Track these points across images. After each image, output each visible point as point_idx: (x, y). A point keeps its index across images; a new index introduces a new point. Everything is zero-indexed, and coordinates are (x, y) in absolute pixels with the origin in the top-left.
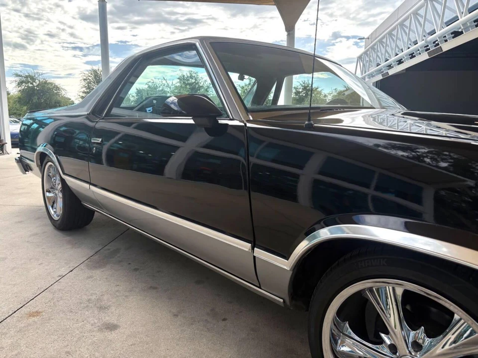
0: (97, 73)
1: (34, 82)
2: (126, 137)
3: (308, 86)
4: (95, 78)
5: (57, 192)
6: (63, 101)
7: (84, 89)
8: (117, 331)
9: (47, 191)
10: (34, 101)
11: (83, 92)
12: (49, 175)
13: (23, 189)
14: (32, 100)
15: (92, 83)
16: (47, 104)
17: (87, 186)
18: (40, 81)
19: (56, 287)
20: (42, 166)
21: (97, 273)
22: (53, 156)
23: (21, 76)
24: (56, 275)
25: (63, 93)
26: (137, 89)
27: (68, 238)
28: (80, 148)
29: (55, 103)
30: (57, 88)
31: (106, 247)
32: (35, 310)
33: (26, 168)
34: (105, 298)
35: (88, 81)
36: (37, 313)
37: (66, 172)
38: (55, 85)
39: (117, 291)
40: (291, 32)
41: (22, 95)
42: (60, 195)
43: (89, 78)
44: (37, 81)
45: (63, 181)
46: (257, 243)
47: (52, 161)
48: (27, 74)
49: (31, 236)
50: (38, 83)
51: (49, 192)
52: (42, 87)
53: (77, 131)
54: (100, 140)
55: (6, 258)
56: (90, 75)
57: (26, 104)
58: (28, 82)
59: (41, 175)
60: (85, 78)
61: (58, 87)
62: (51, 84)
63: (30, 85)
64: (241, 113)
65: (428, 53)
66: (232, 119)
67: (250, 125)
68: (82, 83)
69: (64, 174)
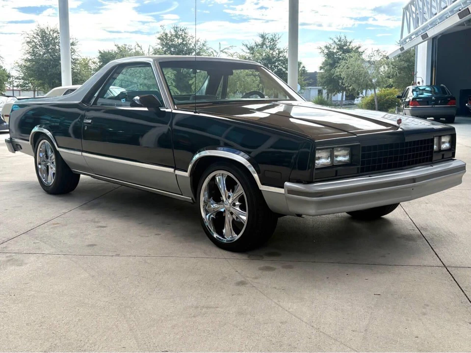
0: (45, 33)
3: (345, 45)
4: (43, 40)
5: (49, 164)
7: (28, 56)
8: (107, 228)
9: (39, 164)
11: (26, 60)
15: (38, 46)
17: (79, 153)
20: (35, 143)
22: (49, 134)
24: (61, 212)
26: (100, 52)
32: (56, 223)
33: (16, 148)
35: (34, 44)
36: (58, 223)
37: (61, 146)
43: (34, 40)
45: (57, 153)
46: (177, 167)
54: (90, 120)
56: (35, 36)
60: (28, 40)
64: (171, 105)
65: (458, 14)
66: (167, 108)
67: (174, 111)
68: (24, 48)
69: (59, 147)
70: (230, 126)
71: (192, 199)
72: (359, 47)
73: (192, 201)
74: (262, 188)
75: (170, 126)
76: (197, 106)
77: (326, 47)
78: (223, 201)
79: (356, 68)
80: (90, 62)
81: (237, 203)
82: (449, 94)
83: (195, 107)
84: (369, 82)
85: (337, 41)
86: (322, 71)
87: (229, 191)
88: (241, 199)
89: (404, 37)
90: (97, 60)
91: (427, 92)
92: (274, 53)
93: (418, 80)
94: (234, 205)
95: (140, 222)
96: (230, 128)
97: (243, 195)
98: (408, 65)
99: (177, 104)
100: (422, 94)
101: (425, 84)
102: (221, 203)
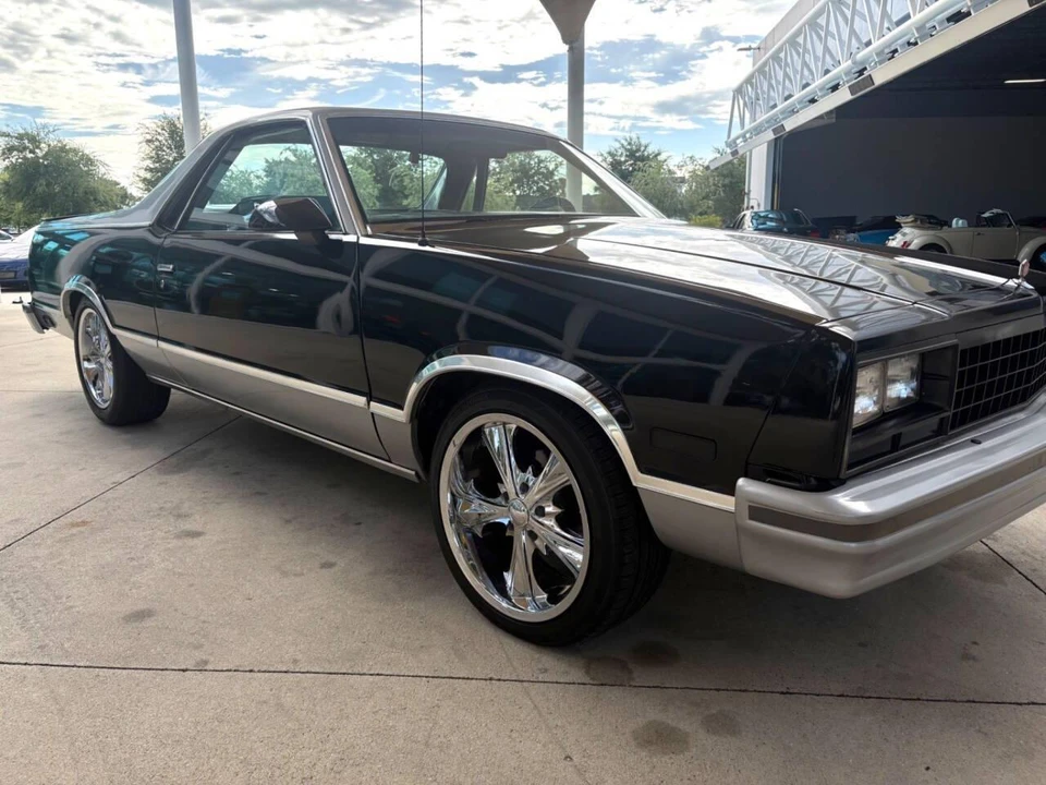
0: (175, 126)
1: (38, 147)
2: (235, 264)
3: (638, 150)
4: (172, 137)
5: (102, 360)
6: (101, 188)
7: (149, 163)
8: (201, 538)
9: (84, 360)
10: (40, 190)
11: (146, 170)
12: (87, 333)
13: (38, 365)
14: (35, 190)
15: (165, 148)
16: (67, 196)
17: (153, 342)
18: (49, 146)
19: (109, 495)
20: (74, 316)
21: (175, 479)
22: (94, 297)
23: (8, 135)
24: (109, 482)
25: (102, 170)
26: (267, 161)
27: (124, 436)
28: (141, 282)
29: (86, 193)
30: (89, 161)
31: (192, 447)
32: (79, 520)
33: (44, 322)
34: (186, 505)
35: (157, 143)
36: (84, 523)
37: (117, 323)
38: (83, 155)
39: (205, 498)
40: (574, 45)
41: (12, 177)
42: (109, 365)
43: (158, 137)
44: (43, 145)
45: (113, 339)
46: (373, 394)
47: (93, 306)
48: (22, 131)
49: (61, 434)
50: (46, 149)
51: (89, 360)
52: (55, 158)
53: (136, 255)
54: (171, 267)
55: (24, 464)
56: (159, 130)
57: (20, 196)
58: (25, 148)
59: (73, 334)
60: (149, 137)
61: (90, 159)
62: (75, 151)
63: (30, 156)
64: (357, 225)
65: (849, 87)
66: (346, 234)
67: (364, 241)
68: (143, 149)
69: (115, 326)
70: (491, 276)
71: (417, 473)
72: (659, 154)
73: (416, 480)
74: (642, 481)
75: (354, 279)
76: (428, 228)
77: (610, 153)
78: (506, 496)
79: (659, 184)
80: (252, 175)
81: (550, 509)
82: (807, 223)
83: (422, 228)
84: (679, 206)
85: (625, 144)
86: (597, 193)
87: (524, 470)
88: (563, 497)
89: (733, 136)
90: (262, 174)
91: (771, 220)
92: (532, 162)
93: (753, 203)
94: (540, 512)
95: (287, 517)
96: (490, 282)
97: (570, 486)
98: (731, 182)
99: (374, 223)
100: (764, 224)
101: (762, 209)
102: (500, 500)
